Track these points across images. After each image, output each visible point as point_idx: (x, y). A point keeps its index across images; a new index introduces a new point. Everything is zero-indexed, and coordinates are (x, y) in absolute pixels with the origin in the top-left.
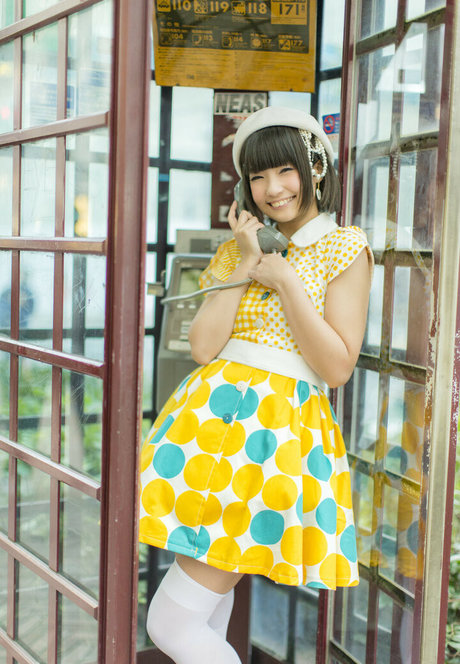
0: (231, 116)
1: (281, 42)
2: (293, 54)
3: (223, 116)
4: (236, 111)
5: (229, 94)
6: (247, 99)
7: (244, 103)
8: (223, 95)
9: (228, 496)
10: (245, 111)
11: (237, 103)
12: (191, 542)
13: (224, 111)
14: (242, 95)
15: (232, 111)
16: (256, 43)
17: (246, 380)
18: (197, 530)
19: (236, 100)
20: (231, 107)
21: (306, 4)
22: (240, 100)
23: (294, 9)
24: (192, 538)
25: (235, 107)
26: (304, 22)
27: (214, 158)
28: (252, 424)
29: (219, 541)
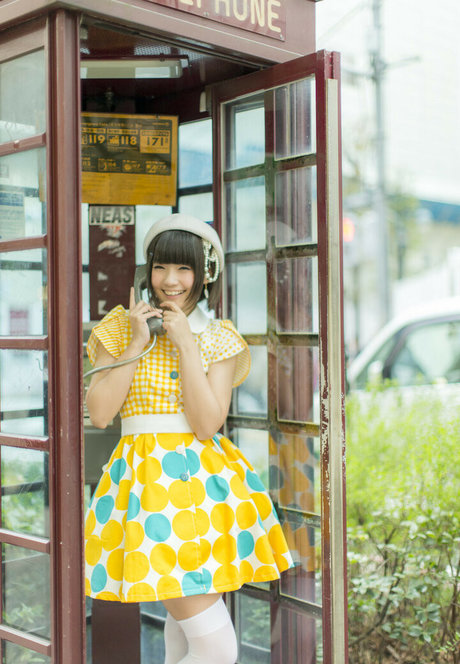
0: (104, 225)
1: (148, 167)
2: (157, 176)
3: (98, 226)
4: (108, 222)
5: (102, 208)
6: (118, 212)
7: (115, 214)
8: (97, 208)
9: (213, 535)
10: (116, 222)
11: (109, 215)
12: (197, 582)
13: (98, 221)
14: (113, 209)
15: (104, 221)
16: (127, 167)
17: (181, 444)
18: (200, 570)
19: (108, 212)
20: (104, 218)
21: (169, 138)
22: (111, 212)
23: (159, 142)
24: (199, 579)
25: (107, 219)
26: (167, 152)
27: (90, 260)
28: (203, 475)
29: (218, 572)
